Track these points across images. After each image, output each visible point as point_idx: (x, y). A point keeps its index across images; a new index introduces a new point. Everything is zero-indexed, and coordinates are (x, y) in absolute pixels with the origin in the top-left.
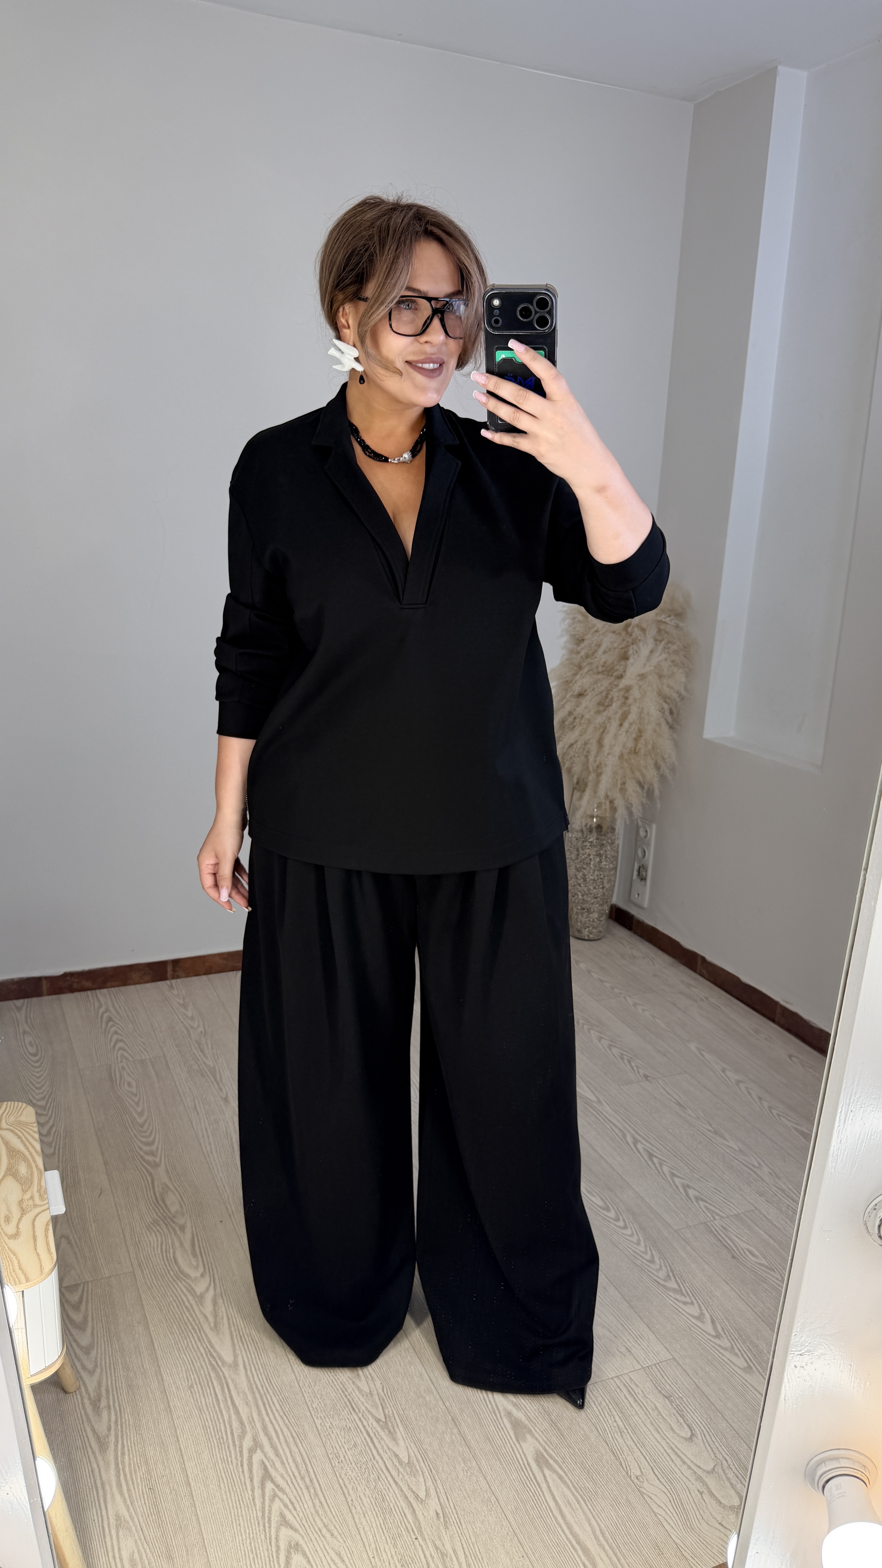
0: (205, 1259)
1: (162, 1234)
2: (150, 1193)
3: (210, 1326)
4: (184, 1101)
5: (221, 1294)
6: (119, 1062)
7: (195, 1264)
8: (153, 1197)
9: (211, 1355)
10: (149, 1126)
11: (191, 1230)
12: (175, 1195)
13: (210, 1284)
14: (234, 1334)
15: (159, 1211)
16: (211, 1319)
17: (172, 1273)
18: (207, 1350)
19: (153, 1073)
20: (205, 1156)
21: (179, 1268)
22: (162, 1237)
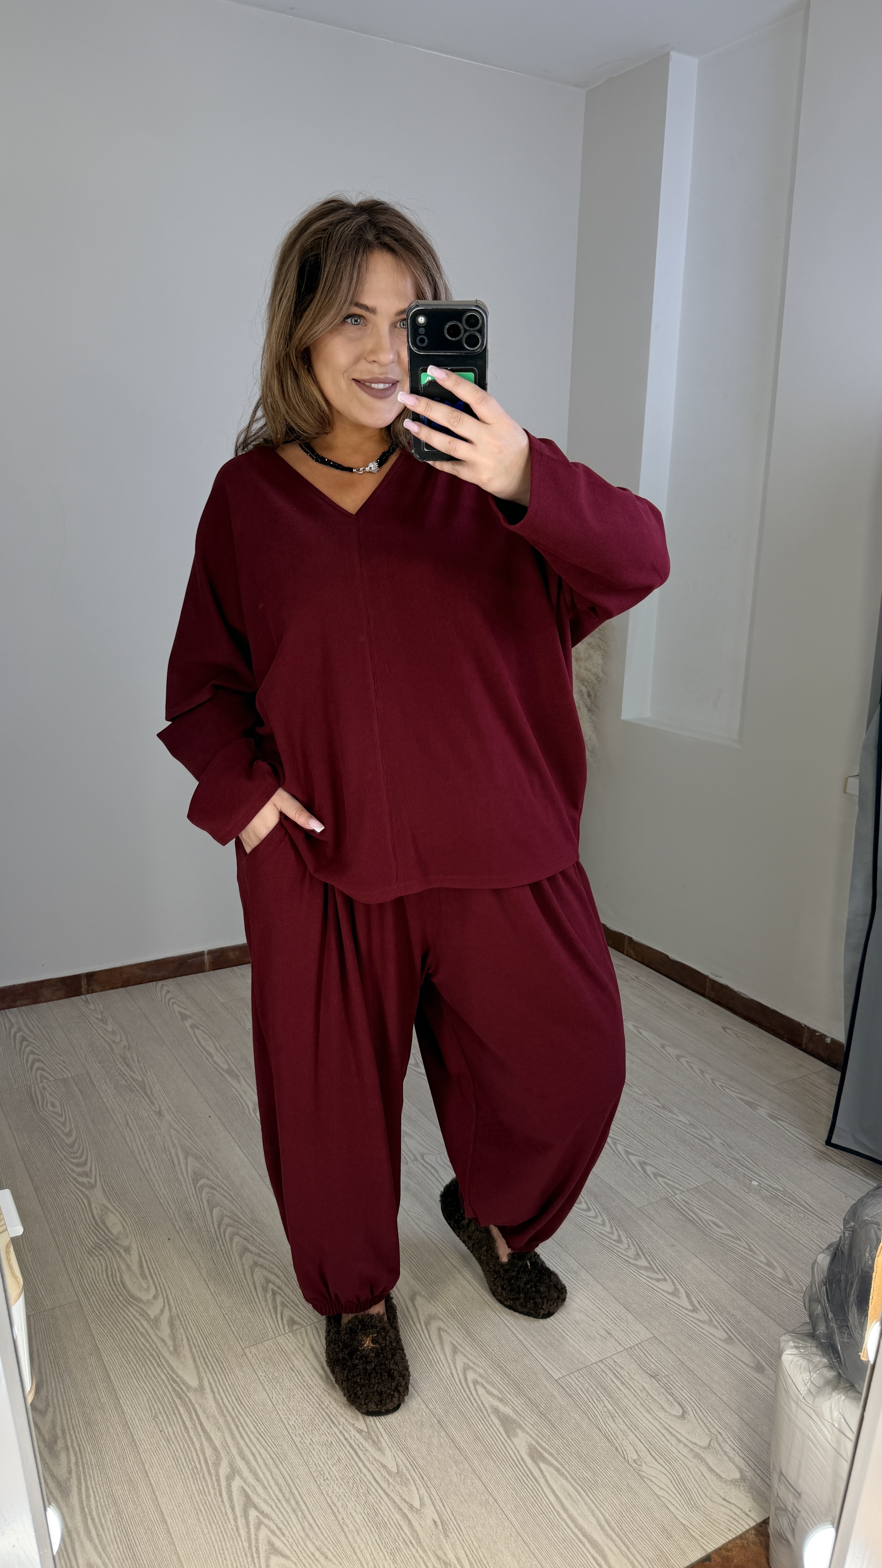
0: (156, 1280)
1: (106, 1258)
2: (88, 1216)
3: (169, 1351)
4: (115, 1118)
5: (178, 1315)
6: (39, 1082)
7: (145, 1286)
8: (92, 1220)
9: (173, 1381)
10: (79, 1146)
11: (137, 1251)
12: (116, 1216)
13: (164, 1306)
14: (197, 1356)
15: (100, 1234)
16: (170, 1343)
17: (121, 1299)
18: (169, 1376)
19: (78, 1091)
20: (144, 1173)
21: (128, 1292)
22: (106, 1261)
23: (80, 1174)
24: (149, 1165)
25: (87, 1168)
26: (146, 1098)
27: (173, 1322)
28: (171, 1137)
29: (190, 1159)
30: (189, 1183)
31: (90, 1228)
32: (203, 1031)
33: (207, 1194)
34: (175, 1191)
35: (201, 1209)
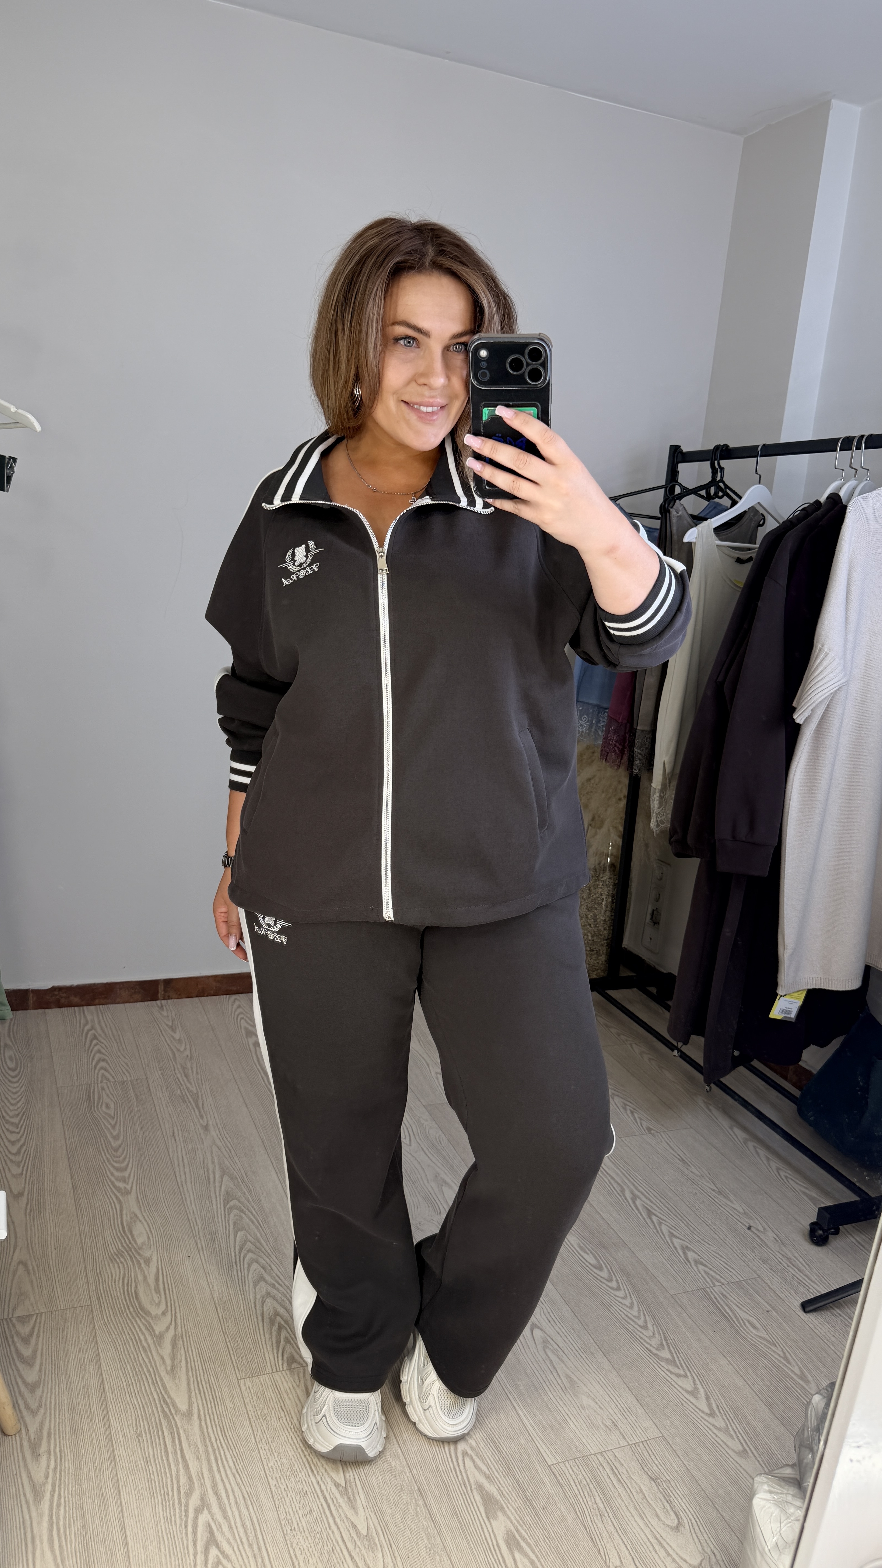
0: (168, 1296)
1: (126, 1265)
3: (166, 1370)
4: (163, 1127)
5: (182, 1335)
6: (99, 1082)
7: (157, 1301)
8: (120, 1226)
9: (164, 1401)
10: (123, 1151)
11: (156, 1264)
12: (144, 1226)
13: (171, 1324)
14: (192, 1380)
15: (125, 1242)
16: (168, 1362)
17: (131, 1309)
18: (160, 1396)
19: (133, 1095)
20: (178, 1186)
21: (140, 1304)
22: (125, 1269)
23: (118, 1179)
24: (186, 1180)
26: (196, 1111)
27: (175, 1341)
28: (212, 1153)
29: (226, 1178)
30: (220, 1202)
31: (117, 1234)
33: (235, 1216)
34: (205, 1209)
35: (226, 1231)
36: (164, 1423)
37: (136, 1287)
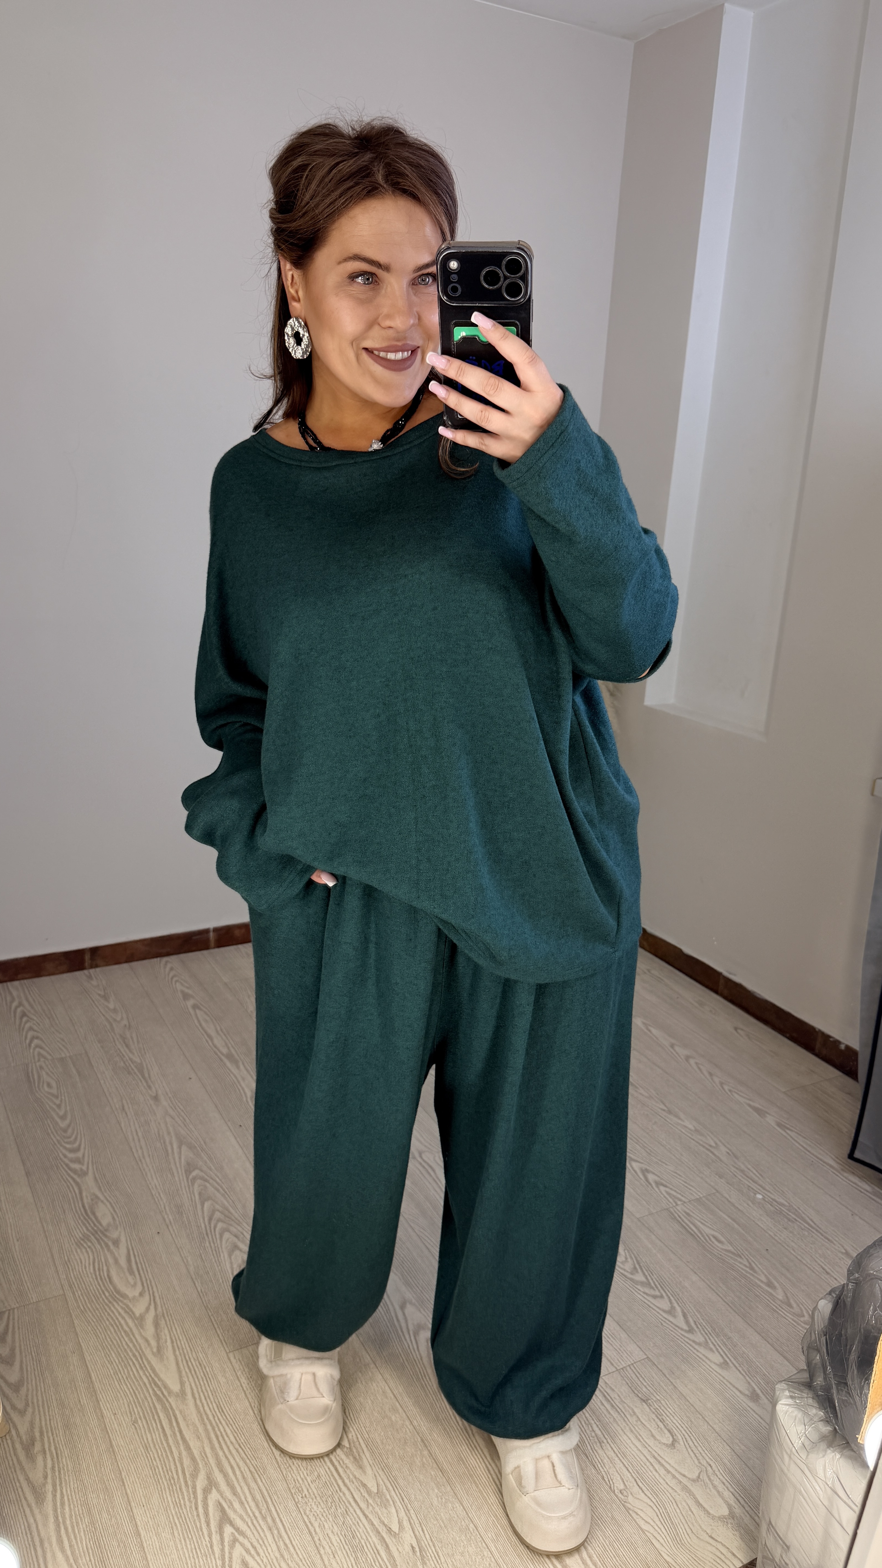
0: (143, 1275)
1: (94, 1250)
2: (78, 1205)
3: (153, 1352)
4: (111, 1102)
5: (163, 1314)
6: (37, 1061)
7: (132, 1282)
8: (82, 1210)
9: (155, 1385)
10: (73, 1131)
11: (125, 1244)
12: (106, 1206)
13: (150, 1304)
14: (179, 1358)
15: (90, 1225)
16: (153, 1343)
17: (107, 1294)
18: (150, 1379)
19: (74, 1071)
20: (137, 1162)
21: (115, 1288)
22: (93, 1253)
23: (72, 1161)
24: (143, 1154)
25: (80, 1154)
26: (143, 1081)
27: (158, 1321)
28: (166, 1124)
29: (184, 1148)
30: (182, 1174)
31: (80, 1218)
32: (205, 1013)
33: (199, 1186)
34: (167, 1182)
35: (192, 1202)
36: (158, 1407)
37: (108, 1271)
